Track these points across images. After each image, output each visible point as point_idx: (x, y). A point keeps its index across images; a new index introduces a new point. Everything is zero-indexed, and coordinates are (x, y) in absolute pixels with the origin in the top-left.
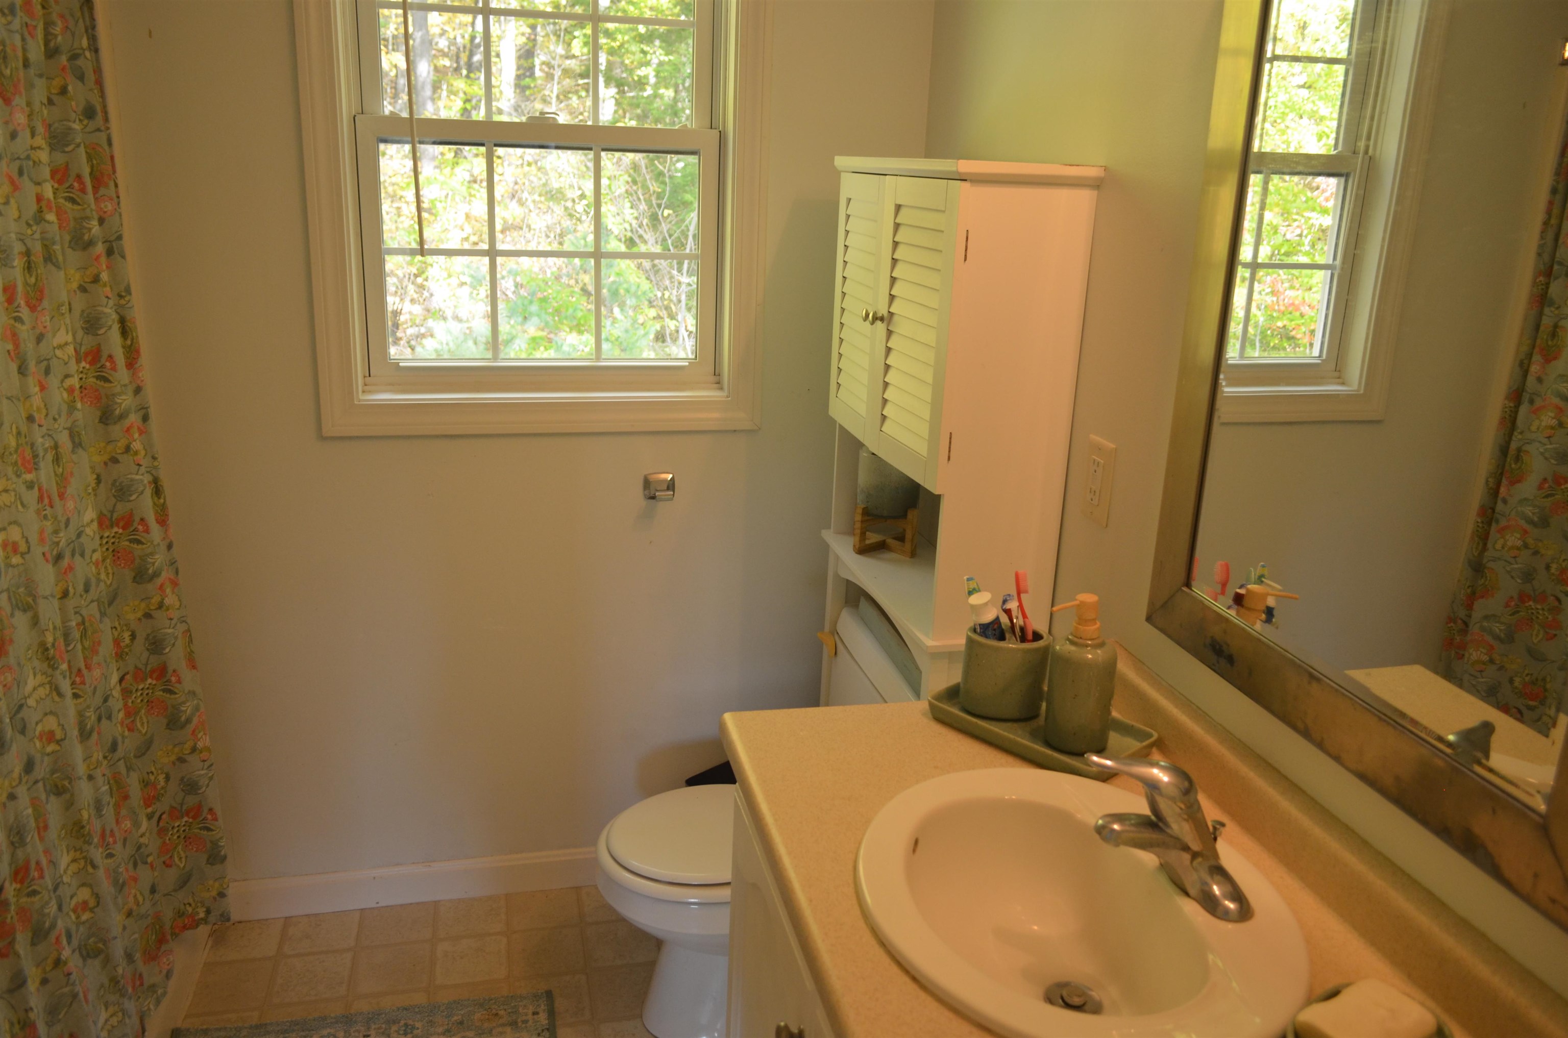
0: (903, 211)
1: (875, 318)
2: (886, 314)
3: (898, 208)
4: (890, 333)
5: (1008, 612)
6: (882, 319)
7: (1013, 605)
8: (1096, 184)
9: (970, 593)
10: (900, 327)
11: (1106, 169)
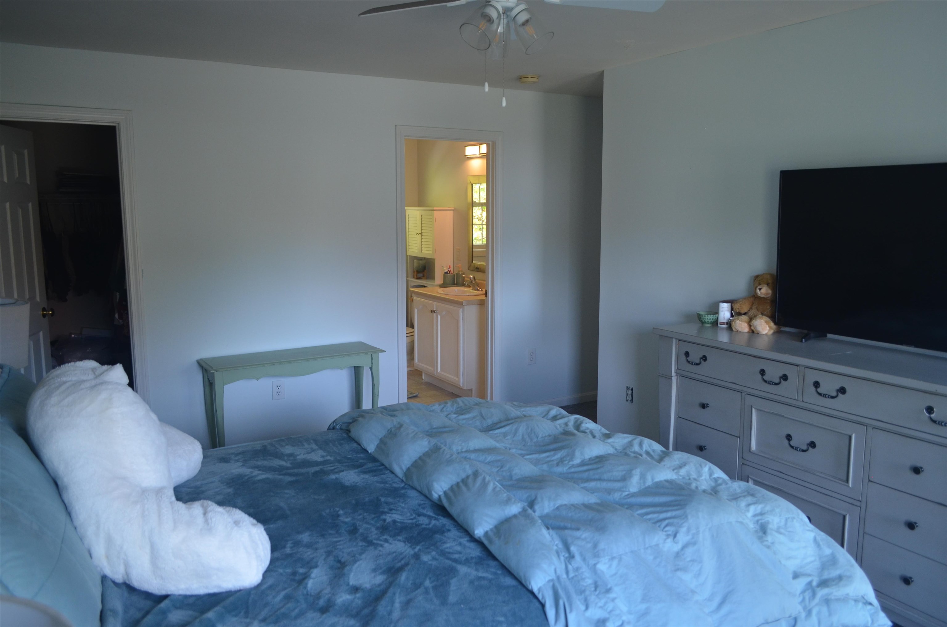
0: (423, 216)
1: (419, 234)
2: (421, 233)
3: (422, 215)
4: (422, 236)
5: (449, 270)
6: (420, 234)
7: (449, 269)
8: (453, 210)
9: (443, 268)
10: (423, 234)
11: (454, 208)
